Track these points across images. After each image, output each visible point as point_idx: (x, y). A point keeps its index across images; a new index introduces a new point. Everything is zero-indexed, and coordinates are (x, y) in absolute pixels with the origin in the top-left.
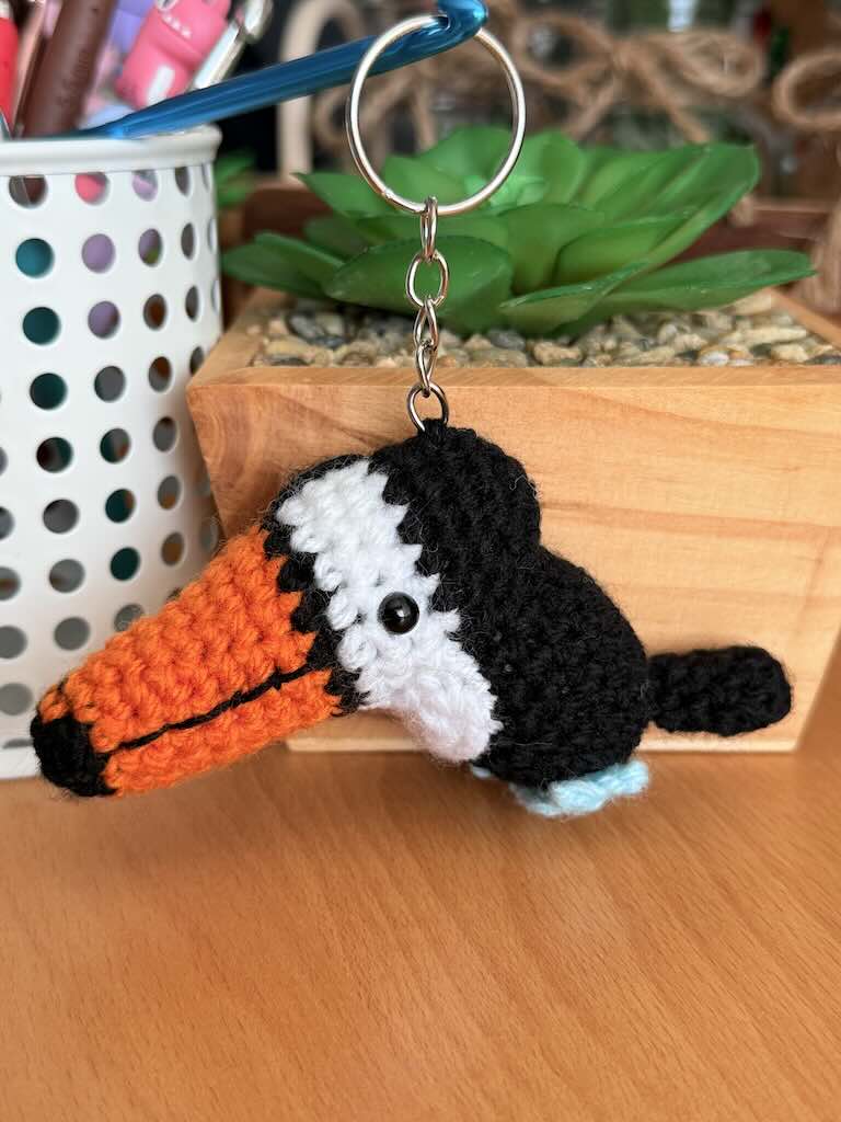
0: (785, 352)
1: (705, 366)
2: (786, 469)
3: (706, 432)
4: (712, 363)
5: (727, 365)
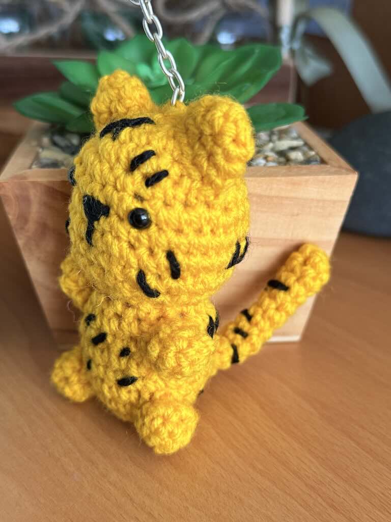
0: (293, 155)
2: (293, 215)
4: (257, 164)
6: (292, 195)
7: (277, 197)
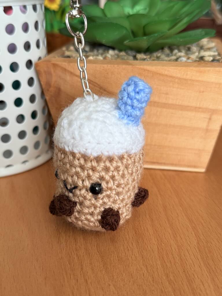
0: (207, 59)
1: (179, 62)
2: (200, 92)
3: (177, 80)
4: (181, 61)
5: (186, 62)
6: (200, 79)
7: (190, 80)
